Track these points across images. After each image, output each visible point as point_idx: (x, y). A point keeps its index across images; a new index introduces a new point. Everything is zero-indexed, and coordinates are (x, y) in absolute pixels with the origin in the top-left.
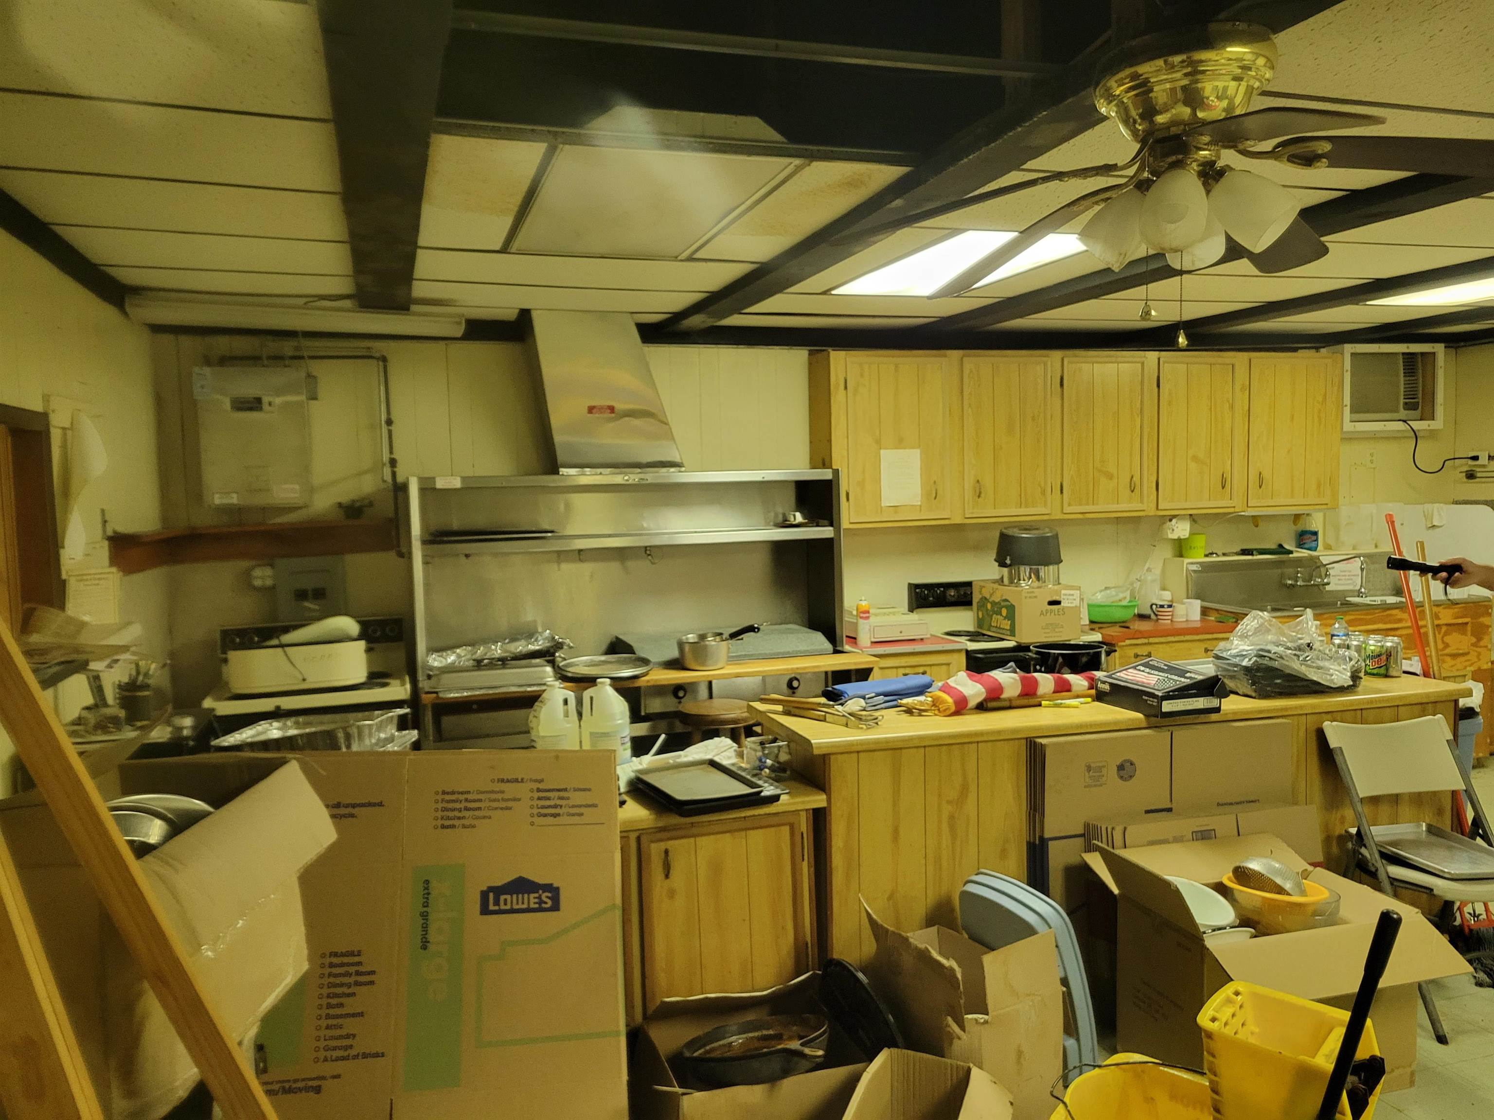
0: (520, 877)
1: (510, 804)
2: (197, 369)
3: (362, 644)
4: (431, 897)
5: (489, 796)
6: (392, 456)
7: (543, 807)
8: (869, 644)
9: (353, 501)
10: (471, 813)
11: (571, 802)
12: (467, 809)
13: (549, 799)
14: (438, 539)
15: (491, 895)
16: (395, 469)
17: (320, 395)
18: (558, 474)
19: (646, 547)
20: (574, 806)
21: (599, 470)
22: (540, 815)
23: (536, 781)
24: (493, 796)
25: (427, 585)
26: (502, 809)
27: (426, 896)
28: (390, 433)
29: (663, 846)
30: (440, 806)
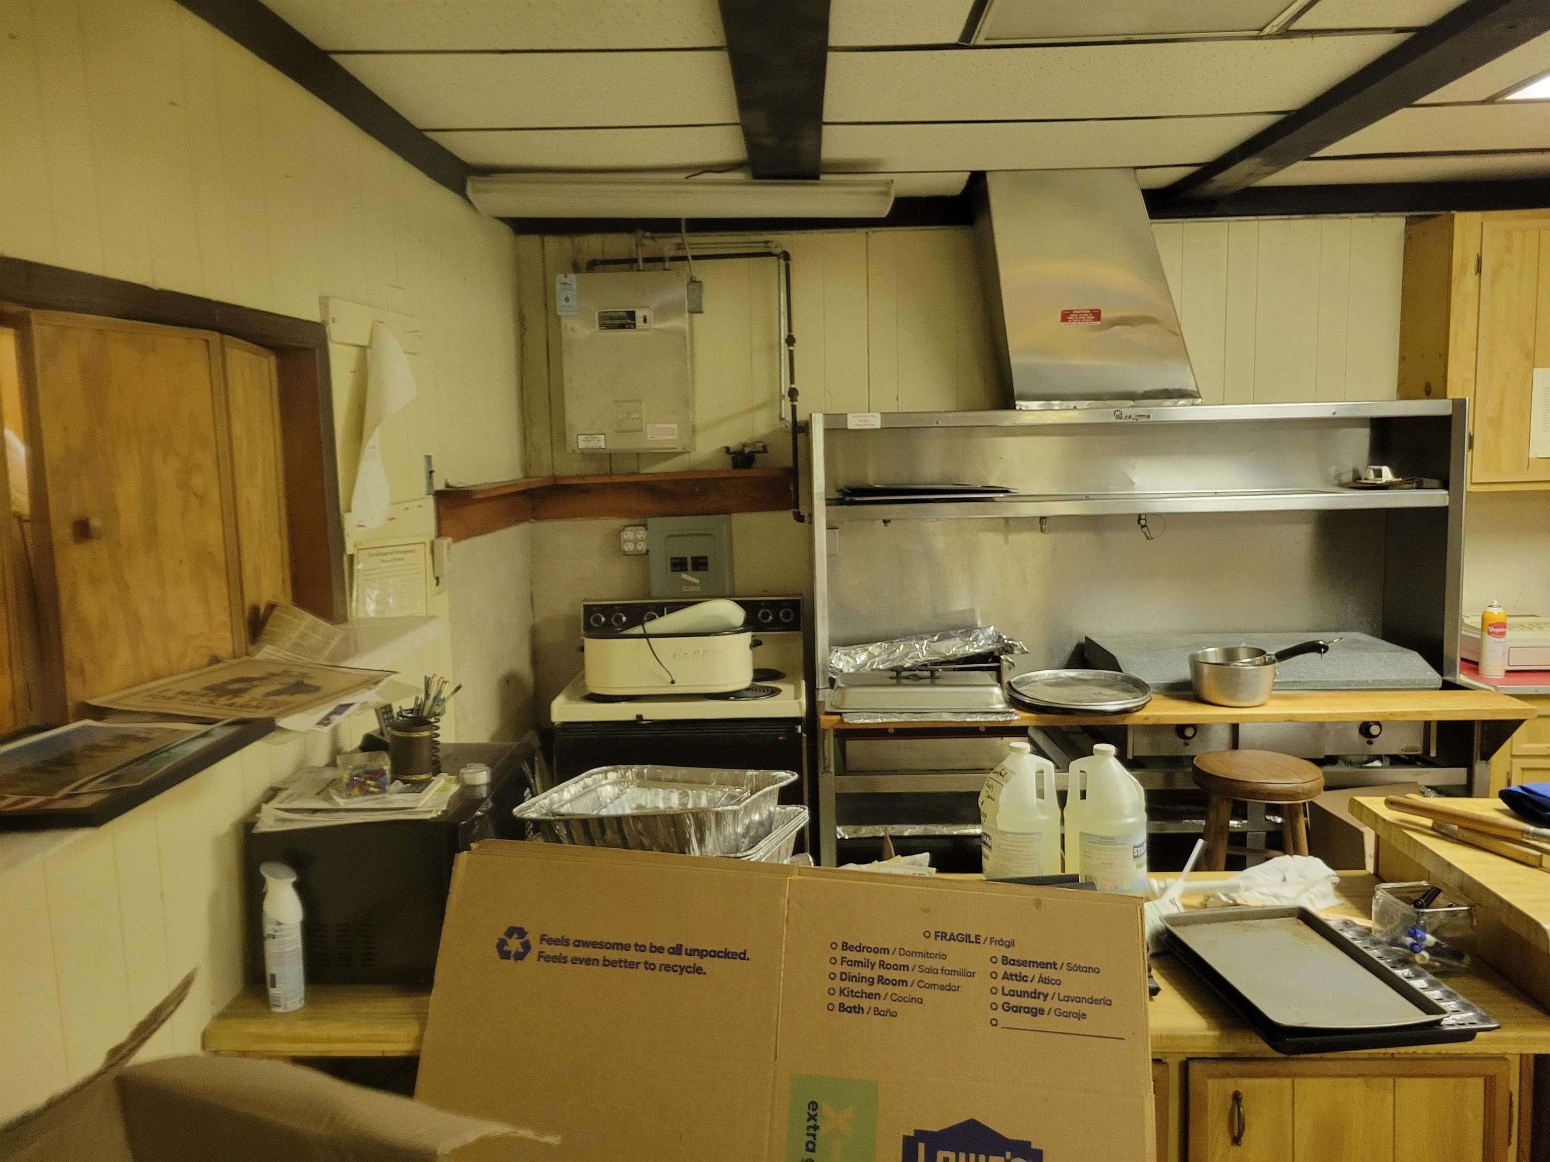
0: (972, 1119)
1: (955, 980)
2: (560, 277)
3: (746, 638)
4: (820, 1134)
5: (920, 961)
6: (793, 386)
7: (1013, 993)
8: (1500, 674)
9: (744, 445)
10: (890, 989)
11: (1064, 990)
12: (881, 980)
13: (1023, 979)
14: (848, 499)
15: (922, 1147)
16: (795, 403)
17: (705, 307)
18: (1014, 408)
19: (1140, 515)
20: (1068, 999)
21: (1072, 404)
22: (1007, 1008)
23: (1001, 942)
24: (928, 963)
25: (832, 556)
26: (942, 988)
27: (811, 1131)
28: (791, 353)
29: (1231, 1085)
30: (838, 969)
